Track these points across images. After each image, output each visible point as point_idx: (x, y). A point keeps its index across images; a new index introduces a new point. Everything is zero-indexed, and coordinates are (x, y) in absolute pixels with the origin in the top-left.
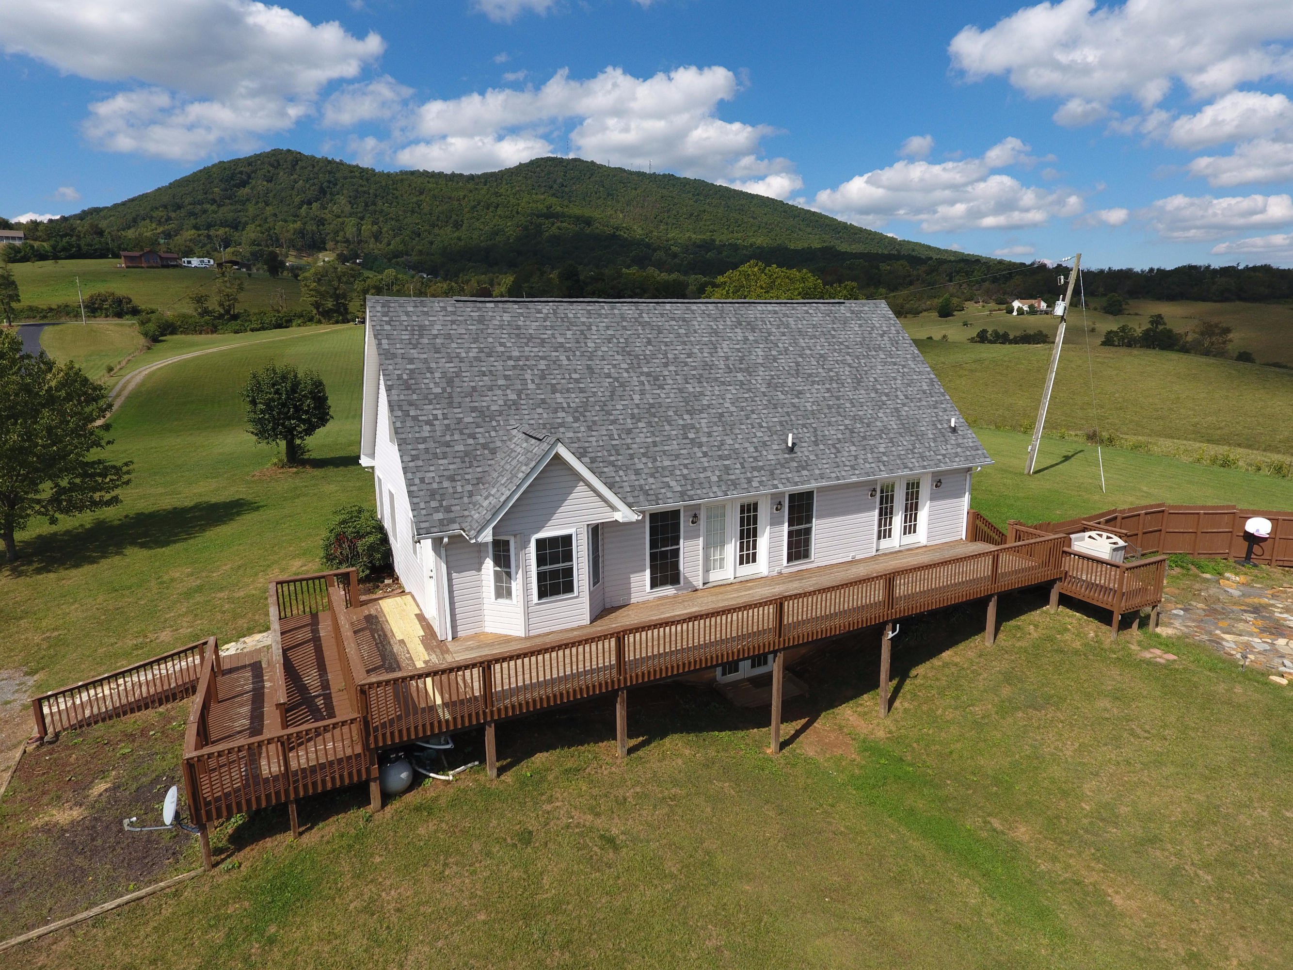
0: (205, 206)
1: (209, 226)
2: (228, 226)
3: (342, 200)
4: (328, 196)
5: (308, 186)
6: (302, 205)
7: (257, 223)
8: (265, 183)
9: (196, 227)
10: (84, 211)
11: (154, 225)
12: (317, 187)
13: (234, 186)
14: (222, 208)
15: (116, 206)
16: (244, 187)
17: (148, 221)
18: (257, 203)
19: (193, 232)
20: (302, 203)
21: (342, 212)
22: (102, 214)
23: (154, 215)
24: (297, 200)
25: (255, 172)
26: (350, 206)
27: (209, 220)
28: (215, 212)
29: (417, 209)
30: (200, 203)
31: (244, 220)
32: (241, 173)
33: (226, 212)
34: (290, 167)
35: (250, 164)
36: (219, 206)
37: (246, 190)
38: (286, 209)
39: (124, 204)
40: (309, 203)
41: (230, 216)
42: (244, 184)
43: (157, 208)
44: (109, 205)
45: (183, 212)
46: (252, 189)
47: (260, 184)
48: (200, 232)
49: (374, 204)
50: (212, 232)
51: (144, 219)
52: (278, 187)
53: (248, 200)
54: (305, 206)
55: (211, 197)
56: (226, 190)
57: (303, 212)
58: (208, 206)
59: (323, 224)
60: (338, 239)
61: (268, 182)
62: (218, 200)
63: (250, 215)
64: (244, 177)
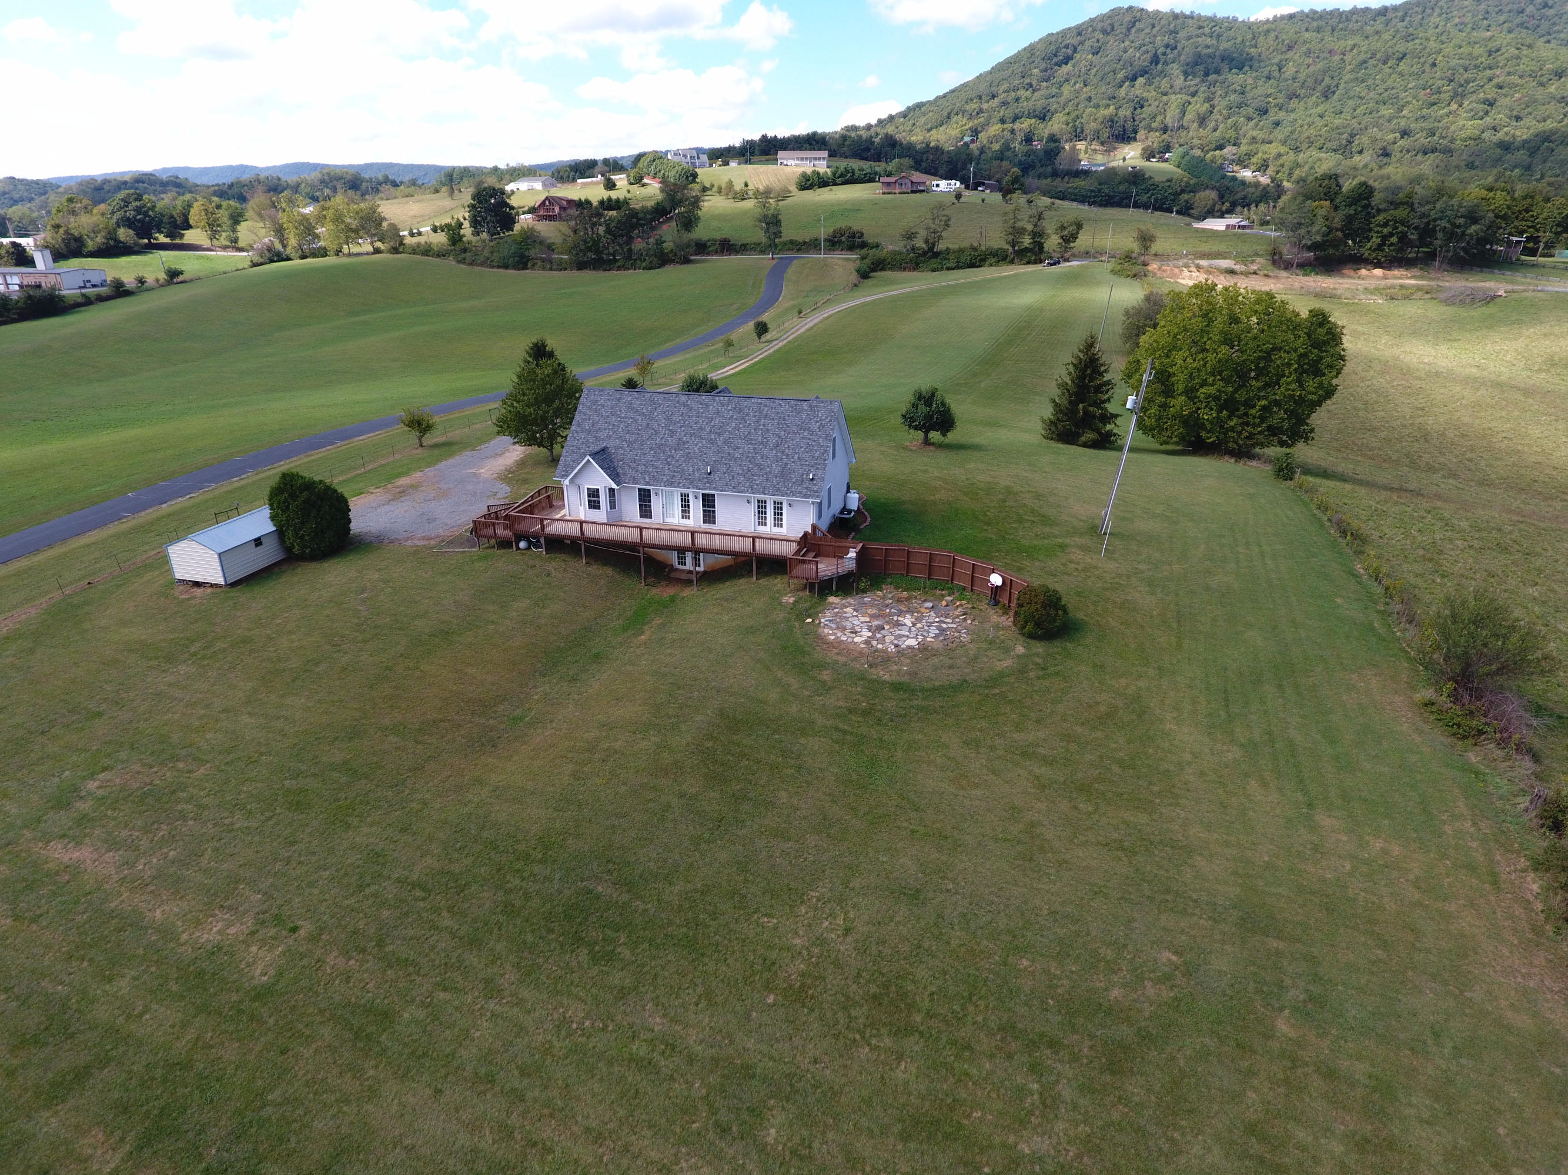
0: (1019, 93)
1: (1016, 118)
2: (1035, 116)
3: (1174, 69)
4: (1160, 66)
5: (1138, 55)
6: (1124, 82)
7: (1067, 111)
8: (1090, 56)
9: (1003, 121)
10: (909, 108)
11: (964, 121)
12: (1148, 56)
13: (1056, 64)
14: (1036, 94)
15: (938, 98)
16: (1066, 64)
17: (960, 115)
18: (1075, 84)
19: (999, 125)
20: (1126, 78)
21: (1172, 87)
22: (923, 109)
23: (968, 107)
24: (1121, 75)
25: (1082, 43)
26: (1182, 78)
27: (1017, 111)
28: (1027, 99)
29: (1276, 74)
30: (1015, 89)
31: (1053, 108)
33: (1036, 100)
34: (1124, 31)
35: (1079, 34)
36: (1034, 91)
37: (1066, 69)
38: (1103, 90)
39: (944, 96)
40: (1134, 79)
41: (1040, 104)
42: (1067, 60)
43: (972, 100)
44: (931, 98)
45: (996, 101)
46: (1074, 66)
47: (1083, 57)
48: (1005, 126)
50: (1017, 126)
51: (957, 114)
52: (1104, 60)
53: (1067, 80)
54: (1127, 83)
55: (1027, 81)
56: (1046, 70)
57: (1123, 92)
58: (1022, 93)
59: (1142, 107)
60: (1154, 125)
61: (1093, 54)
62: (1034, 83)
63: (1062, 100)
64: (1069, 51)
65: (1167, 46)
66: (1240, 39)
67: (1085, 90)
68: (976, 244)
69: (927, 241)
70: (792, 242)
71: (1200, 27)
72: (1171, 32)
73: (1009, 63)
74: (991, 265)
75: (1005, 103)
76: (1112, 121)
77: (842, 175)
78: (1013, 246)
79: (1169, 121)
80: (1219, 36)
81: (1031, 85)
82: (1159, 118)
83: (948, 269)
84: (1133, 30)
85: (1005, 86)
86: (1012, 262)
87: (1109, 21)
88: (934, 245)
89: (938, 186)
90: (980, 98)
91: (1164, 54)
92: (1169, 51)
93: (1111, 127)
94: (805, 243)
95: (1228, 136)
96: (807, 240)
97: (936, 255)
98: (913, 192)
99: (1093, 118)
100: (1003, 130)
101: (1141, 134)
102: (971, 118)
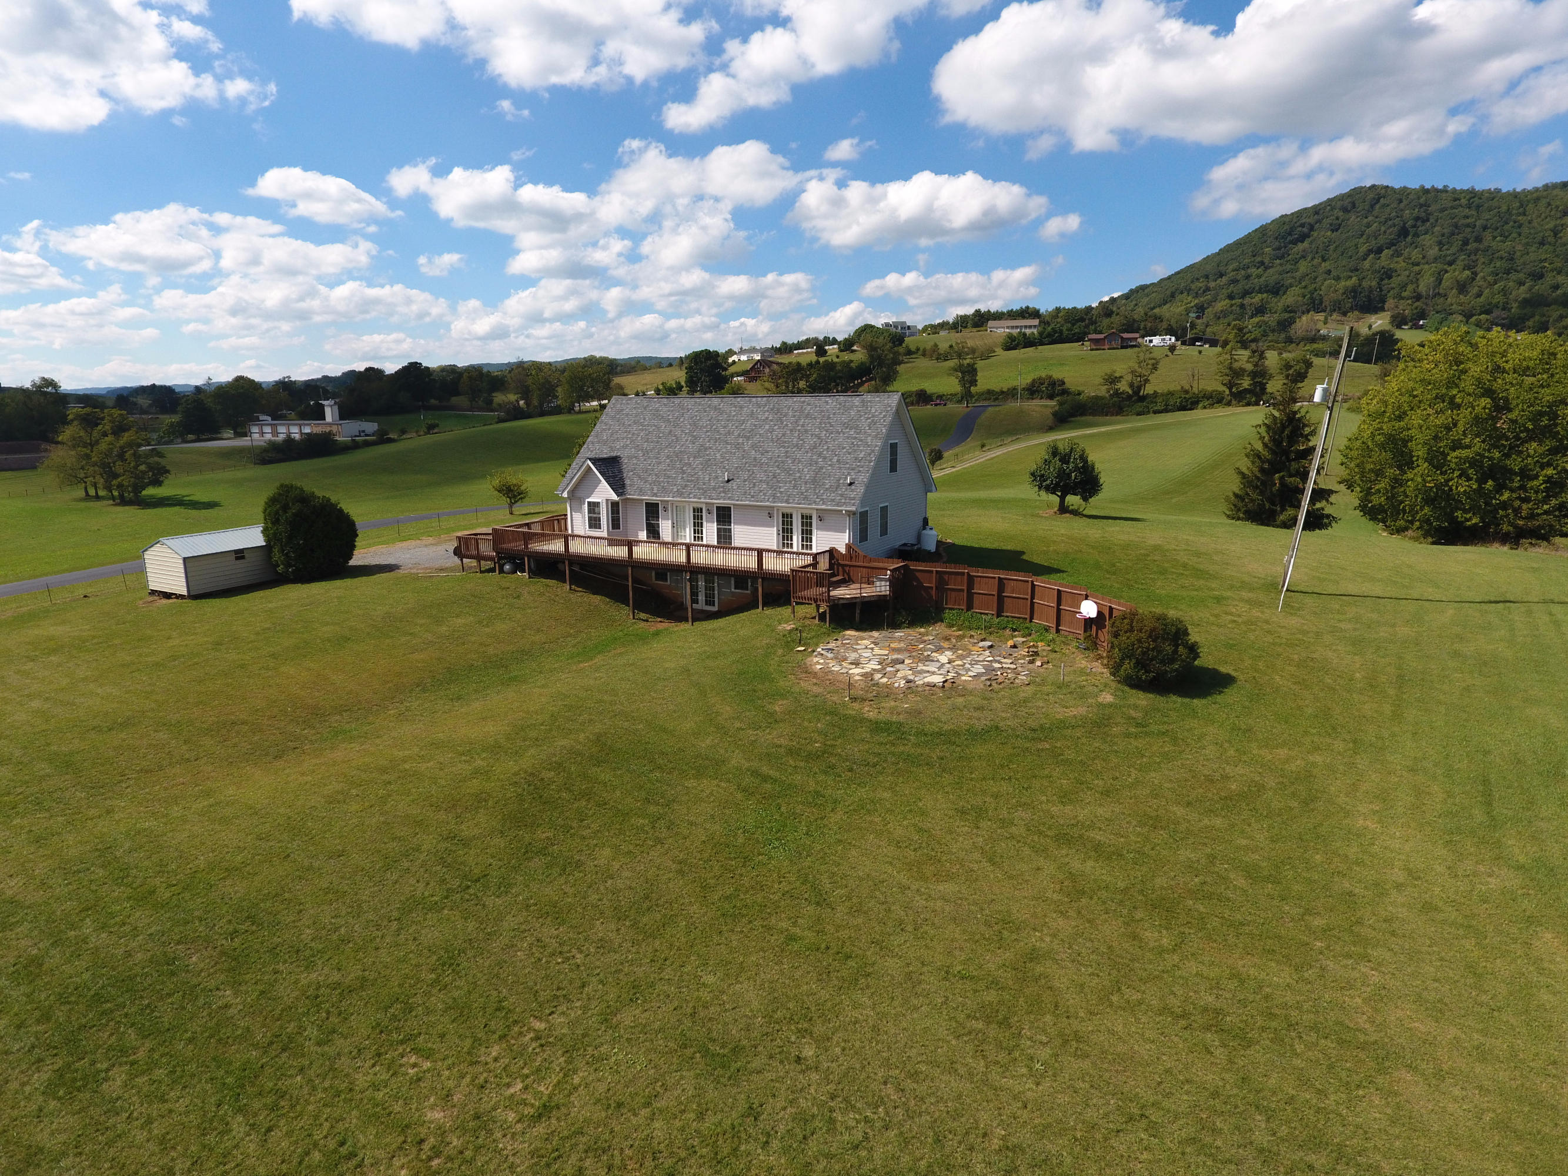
0: (1249, 271)
1: (1246, 293)
2: (1266, 292)
3: (1427, 240)
4: (1409, 238)
5: (1383, 229)
6: (1368, 255)
7: (1303, 284)
8: (1329, 233)
9: (1231, 297)
10: (1131, 290)
11: (1190, 298)
12: (1396, 230)
13: (1291, 242)
14: (1268, 271)
15: (1162, 280)
16: (1302, 242)
17: (1185, 294)
18: (1312, 259)
19: (1227, 301)
20: (1370, 251)
21: (1424, 257)
23: (1193, 286)
24: (1363, 249)
25: (1319, 221)
26: (1437, 248)
27: (1247, 287)
28: (1259, 276)
29: (1551, 239)
30: (1246, 267)
31: (1287, 283)
32: (1302, 225)
33: (1271, 276)
34: (1366, 207)
35: (1317, 213)
36: (1266, 268)
37: (1301, 246)
38: (1344, 263)
39: (1169, 278)
40: (1379, 251)
41: (1273, 280)
42: (1303, 238)
43: (1198, 279)
45: (1224, 279)
46: (1311, 243)
47: (1322, 235)
48: (1234, 302)
49: (1479, 239)
50: (1247, 301)
51: (1182, 293)
52: (1344, 236)
53: (1303, 257)
54: (1372, 256)
55: (1259, 259)
56: (1279, 249)
57: (1367, 264)
58: (1253, 271)
59: (1390, 277)
60: (1404, 294)
61: (1333, 231)
62: (1266, 261)
63: (1298, 274)
64: (1305, 230)
65: (1417, 219)
66: (1504, 208)
67: (1323, 264)
68: (1187, 387)
69: (1131, 385)
70: (990, 392)
71: (1455, 200)
72: (1421, 206)
73: (1238, 244)
74: (1205, 408)
75: (1234, 281)
76: (1354, 292)
77: (1049, 335)
78: (1230, 389)
79: (1422, 288)
80: (1478, 207)
81: (1262, 263)
82: (1410, 288)
83: (1155, 412)
84: (1378, 206)
85: (1235, 265)
86: (1229, 404)
87: (1350, 200)
88: (1139, 388)
89: (1151, 341)
90: (1207, 277)
91: (1414, 226)
92: (1419, 223)
93: (1354, 297)
94: (1002, 392)
95: (1494, 301)
96: (1005, 390)
97: (1143, 398)
98: (1123, 347)
99: (1332, 289)
100: (1232, 305)
101: (1390, 303)
102: (1197, 296)
